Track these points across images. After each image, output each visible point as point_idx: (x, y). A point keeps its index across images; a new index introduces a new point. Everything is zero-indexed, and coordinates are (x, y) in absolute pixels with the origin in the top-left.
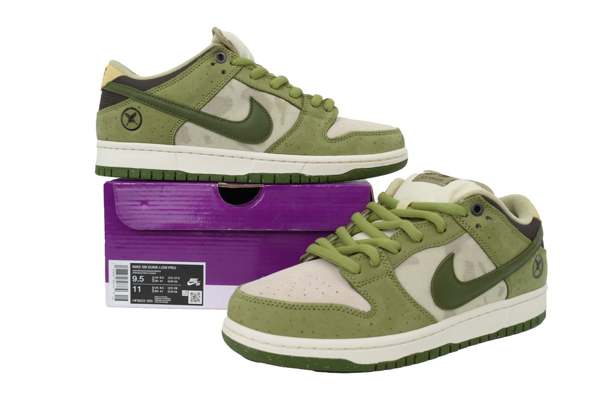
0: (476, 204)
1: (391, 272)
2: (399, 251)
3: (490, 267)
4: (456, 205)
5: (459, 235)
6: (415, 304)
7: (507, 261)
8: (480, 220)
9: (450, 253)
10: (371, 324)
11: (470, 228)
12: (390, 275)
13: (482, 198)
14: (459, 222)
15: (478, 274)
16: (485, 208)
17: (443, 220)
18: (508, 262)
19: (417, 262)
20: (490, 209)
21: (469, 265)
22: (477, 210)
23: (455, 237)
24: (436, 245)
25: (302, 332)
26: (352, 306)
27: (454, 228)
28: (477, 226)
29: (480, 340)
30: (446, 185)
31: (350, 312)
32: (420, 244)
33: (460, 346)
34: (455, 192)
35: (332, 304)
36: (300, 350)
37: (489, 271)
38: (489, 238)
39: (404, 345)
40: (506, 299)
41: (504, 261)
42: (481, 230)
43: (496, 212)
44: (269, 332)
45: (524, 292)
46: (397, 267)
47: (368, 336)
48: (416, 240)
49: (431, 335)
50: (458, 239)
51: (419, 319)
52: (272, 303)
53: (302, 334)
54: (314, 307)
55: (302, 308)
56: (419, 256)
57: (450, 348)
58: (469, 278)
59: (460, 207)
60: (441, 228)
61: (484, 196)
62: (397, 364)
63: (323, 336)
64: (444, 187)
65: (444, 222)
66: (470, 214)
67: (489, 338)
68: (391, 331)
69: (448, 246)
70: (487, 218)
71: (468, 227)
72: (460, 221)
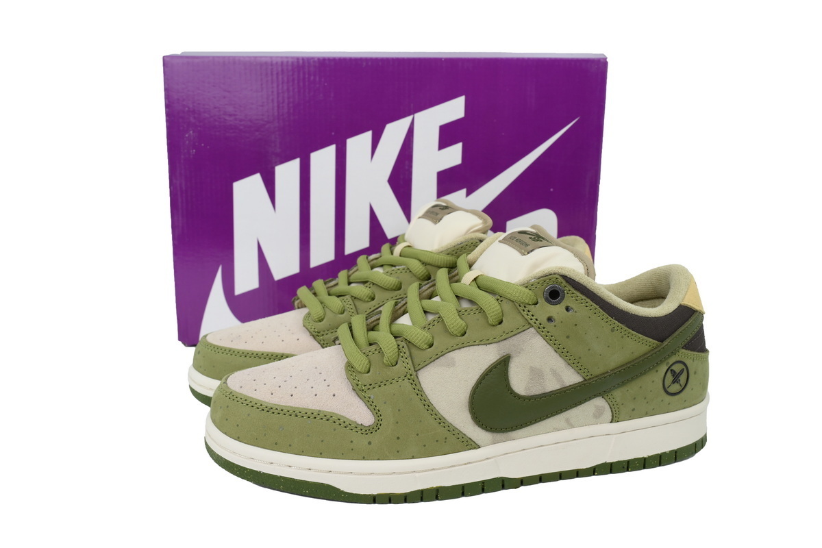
0: (553, 287)
1: (411, 375)
2: (431, 346)
3: (571, 378)
4: (521, 287)
5: (519, 331)
6: (441, 421)
7: (605, 371)
8: (556, 310)
9: (504, 354)
10: (370, 443)
11: (537, 322)
12: (409, 379)
13: (560, 279)
14: (522, 311)
15: (551, 385)
16: (566, 295)
17: (498, 307)
18: (607, 372)
19: (452, 364)
20: (572, 295)
21: (536, 374)
22: (554, 295)
23: (513, 333)
24: (482, 343)
25: (276, 444)
26: (347, 416)
27: (513, 320)
28: (550, 319)
29: (561, 476)
30: (528, 253)
31: (343, 425)
32: (462, 338)
33: (522, 482)
34: (535, 266)
35: (320, 411)
36: (271, 466)
37: (571, 384)
38: (568, 337)
39: (417, 474)
40: (611, 422)
41: (597, 371)
42: (555, 326)
43: (582, 301)
44: (238, 439)
45: (647, 414)
46: (423, 368)
47: (364, 459)
48: (455, 333)
49: (465, 464)
50: (518, 336)
51: (445, 442)
52: (246, 402)
53: (275, 446)
54: (295, 413)
55: (282, 413)
56: (457, 355)
57: (503, 484)
58: (536, 390)
59: (527, 290)
60: (492, 319)
61: (564, 277)
62: (406, 498)
63: (302, 453)
64: (524, 257)
65: (500, 310)
66: (542, 301)
67: (578, 474)
68: (398, 455)
69: (502, 344)
70: (567, 309)
71: (534, 321)
72: (524, 311)
